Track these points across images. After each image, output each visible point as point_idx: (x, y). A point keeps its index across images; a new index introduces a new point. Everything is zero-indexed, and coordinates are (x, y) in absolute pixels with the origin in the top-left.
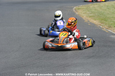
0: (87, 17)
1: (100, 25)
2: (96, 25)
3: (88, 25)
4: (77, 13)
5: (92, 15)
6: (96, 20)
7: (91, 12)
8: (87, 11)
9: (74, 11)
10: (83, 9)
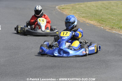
0: (80, 17)
1: (100, 26)
2: (96, 26)
3: (87, 26)
4: (64, 13)
5: (84, 15)
6: (92, 21)
7: (81, 13)
8: (75, 11)
9: (59, 10)
10: (69, 8)
